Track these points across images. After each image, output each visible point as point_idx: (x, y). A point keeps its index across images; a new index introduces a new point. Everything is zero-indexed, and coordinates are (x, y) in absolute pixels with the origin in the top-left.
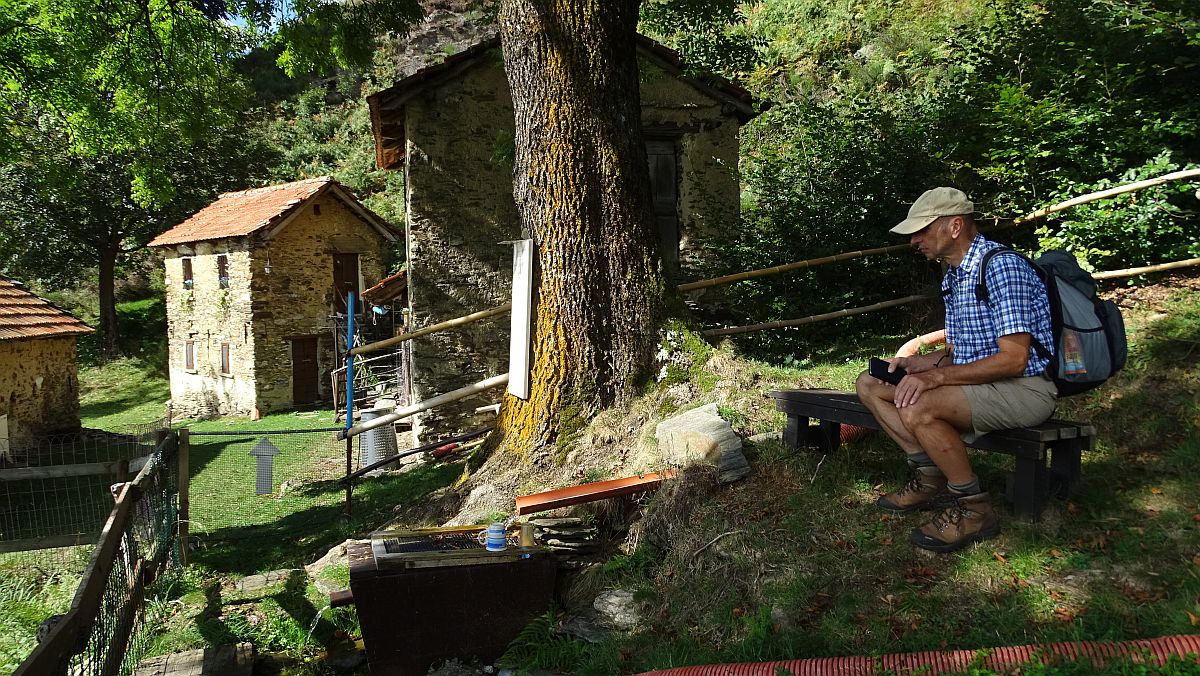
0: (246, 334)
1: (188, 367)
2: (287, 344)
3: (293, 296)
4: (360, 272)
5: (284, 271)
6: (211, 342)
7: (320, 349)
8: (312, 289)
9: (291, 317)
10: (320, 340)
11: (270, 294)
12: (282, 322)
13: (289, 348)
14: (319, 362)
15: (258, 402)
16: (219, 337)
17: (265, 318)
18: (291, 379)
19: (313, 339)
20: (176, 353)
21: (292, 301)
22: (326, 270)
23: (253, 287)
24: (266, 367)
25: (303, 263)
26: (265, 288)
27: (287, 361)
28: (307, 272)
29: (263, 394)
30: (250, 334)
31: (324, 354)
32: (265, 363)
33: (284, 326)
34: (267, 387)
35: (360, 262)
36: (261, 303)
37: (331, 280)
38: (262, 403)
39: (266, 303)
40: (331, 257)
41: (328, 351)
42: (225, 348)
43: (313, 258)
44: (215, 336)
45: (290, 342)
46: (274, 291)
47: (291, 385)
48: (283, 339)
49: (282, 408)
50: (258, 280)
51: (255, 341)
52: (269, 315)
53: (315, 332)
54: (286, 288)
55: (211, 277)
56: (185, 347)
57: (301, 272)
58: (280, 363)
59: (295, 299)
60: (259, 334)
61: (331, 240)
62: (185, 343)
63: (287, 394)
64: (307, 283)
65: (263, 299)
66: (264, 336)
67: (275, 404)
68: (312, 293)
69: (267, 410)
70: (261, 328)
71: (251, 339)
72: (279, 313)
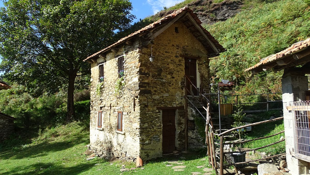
0: (135, 105)
1: (99, 126)
2: (159, 112)
3: (163, 80)
4: (197, 70)
5: (159, 64)
6: (112, 111)
7: (177, 117)
8: (173, 78)
9: (162, 94)
10: (177, 110)
11: (150, 78)
12: (157, 97)
13: (160, 115)
14: (176, 125)
15: (141, 153)
16: (117, 108)
17: (147, 93)
18: (161, 137)
19: (173, 110)
20: (93, 118)
21: (163, 84)
22: (181, 67)
23: (140, 72)
24: (146, 128)
25: (169, 60)
26: (147, 73)
27: (159, 124)
28: (171, 67)
29: (145, 147)
30: (137, 104)
31: (180, 120)
32: (146, 125)
33: (158, 100)
34: (147, 142)
35: (197, 65)
36: (145, 83)
37: (183, 73)
38: (144, 153)
39: (148, 84)
40: (184, 59)
41: (181, 118)
42: (120, 114)
43: (175, 58)
44: (114, 107)
45: (161, 111)
46: (153, 77)
47: (161, 141)
48: (158, 108)
49: (155, 157)
50: (144, 68)
51: (141, 109)
52: (149, 92)
53: (175, 106)
54: (159, 75)
55: (113, 72)
56: (97, 115)
57: (168, 66)
58: (155, 125)
59: (164, 83)
60: (144, 104)
61: (184, 49)
62: (98, 112)
63: (158, 147)
64: (171, 73)
65: (146, 81)
66: (146, 106)
67: (152, 154)
68: (174, 80)
69: (147, 159)
70: (144, 100)
71: (138, 108)
72: (155, 91)
